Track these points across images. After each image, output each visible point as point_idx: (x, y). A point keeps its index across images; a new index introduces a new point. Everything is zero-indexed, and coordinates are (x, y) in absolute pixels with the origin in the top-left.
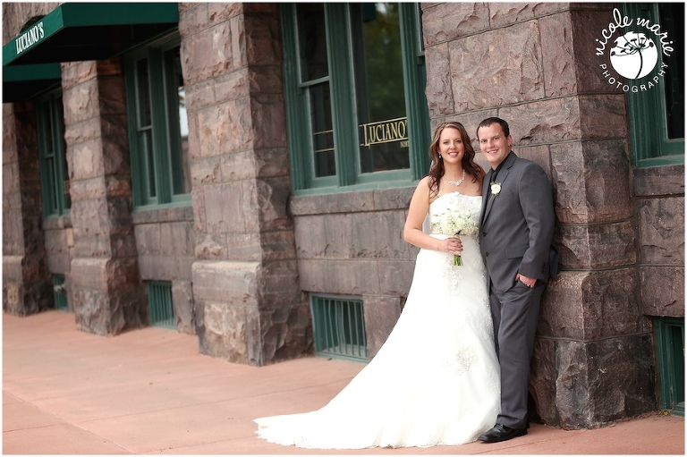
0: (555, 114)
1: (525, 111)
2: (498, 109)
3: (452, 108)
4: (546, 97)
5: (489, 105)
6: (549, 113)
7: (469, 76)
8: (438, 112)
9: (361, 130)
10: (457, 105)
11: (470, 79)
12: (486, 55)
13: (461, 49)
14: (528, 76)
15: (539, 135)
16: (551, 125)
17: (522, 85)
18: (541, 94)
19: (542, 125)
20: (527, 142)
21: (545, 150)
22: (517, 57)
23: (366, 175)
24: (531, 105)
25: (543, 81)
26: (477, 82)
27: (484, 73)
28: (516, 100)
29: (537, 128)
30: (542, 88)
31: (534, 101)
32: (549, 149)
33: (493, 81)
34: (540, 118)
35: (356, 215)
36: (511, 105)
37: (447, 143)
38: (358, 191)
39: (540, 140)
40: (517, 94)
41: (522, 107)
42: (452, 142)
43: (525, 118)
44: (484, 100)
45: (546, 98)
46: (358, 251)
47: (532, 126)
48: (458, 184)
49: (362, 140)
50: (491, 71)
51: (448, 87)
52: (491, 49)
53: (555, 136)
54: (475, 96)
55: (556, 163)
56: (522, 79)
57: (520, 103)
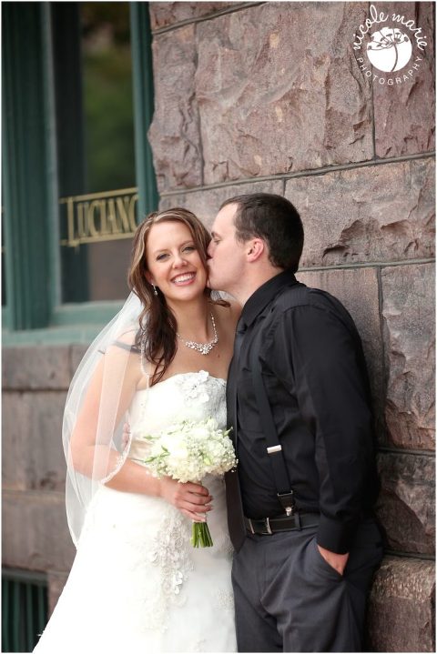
0: (392, 198)
1: (333, 188)
2: (285, 180)
3: (198, 173)
4: (376, 157)
5: (267, 172)
6: (379, 194)
7: (228, 103)
8: (173, 181)
9: (63, 208)
10: (208, 167)
11: (230, 110)
12: (263, 56)
13: (216, 41)
14: (340, 108)
15: (360, 243)
16: (383, 223)
17: (330, 128)
18: (364, 150)
19: (365, 222)
20: (335, 258)
21: (369, 279)
22: (319, 63)
23: (71, 309)
24: (346, 174)
25: (372, 119)
26: (243, 118)
27: (257, 97)
28: (319, 162)
29: (354, 230)
30: (369, 136)
31: (353, 165)
32: (379, 276)
33: (274, 117)
34: (361, 204)
35: (41, 398)
36: (309, 172)
37: (163, 256)
38: (46, 343)
39: (361, 254)
40: (319, 148)
41: (328, 179)
42: (175, 252)
43: (332, 204)
44: (259, 160)
45: (376, 161)
46: (40, 475)
47: (346, 222)
48: (205, 350)
49: (64, 235)
50: (273, 94)
51: (192, 126)
52: (274, 43)
53: (392, 247)
54: (240, 151)
55: (390, 311)
56: (329, 113)
57: (325, 169)
